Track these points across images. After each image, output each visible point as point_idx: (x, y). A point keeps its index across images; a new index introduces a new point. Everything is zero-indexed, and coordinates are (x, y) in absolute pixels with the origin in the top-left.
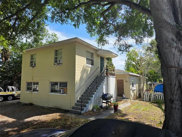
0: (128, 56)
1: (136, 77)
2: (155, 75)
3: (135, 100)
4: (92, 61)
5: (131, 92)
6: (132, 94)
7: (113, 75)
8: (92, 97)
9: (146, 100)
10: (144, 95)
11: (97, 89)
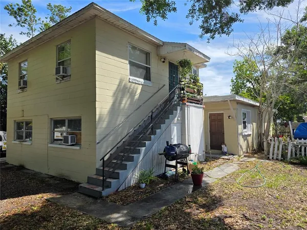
0: (236, 70)
1: (251, 108)
2: (292, 105)
3: (249, 157)
4: (148, 70)
5: (241, 139)
6: (243, 143)
7: (198, 102)
8: (139, 152)
9: (275, 158)
10: (269, 145)
11: (153, 133)
